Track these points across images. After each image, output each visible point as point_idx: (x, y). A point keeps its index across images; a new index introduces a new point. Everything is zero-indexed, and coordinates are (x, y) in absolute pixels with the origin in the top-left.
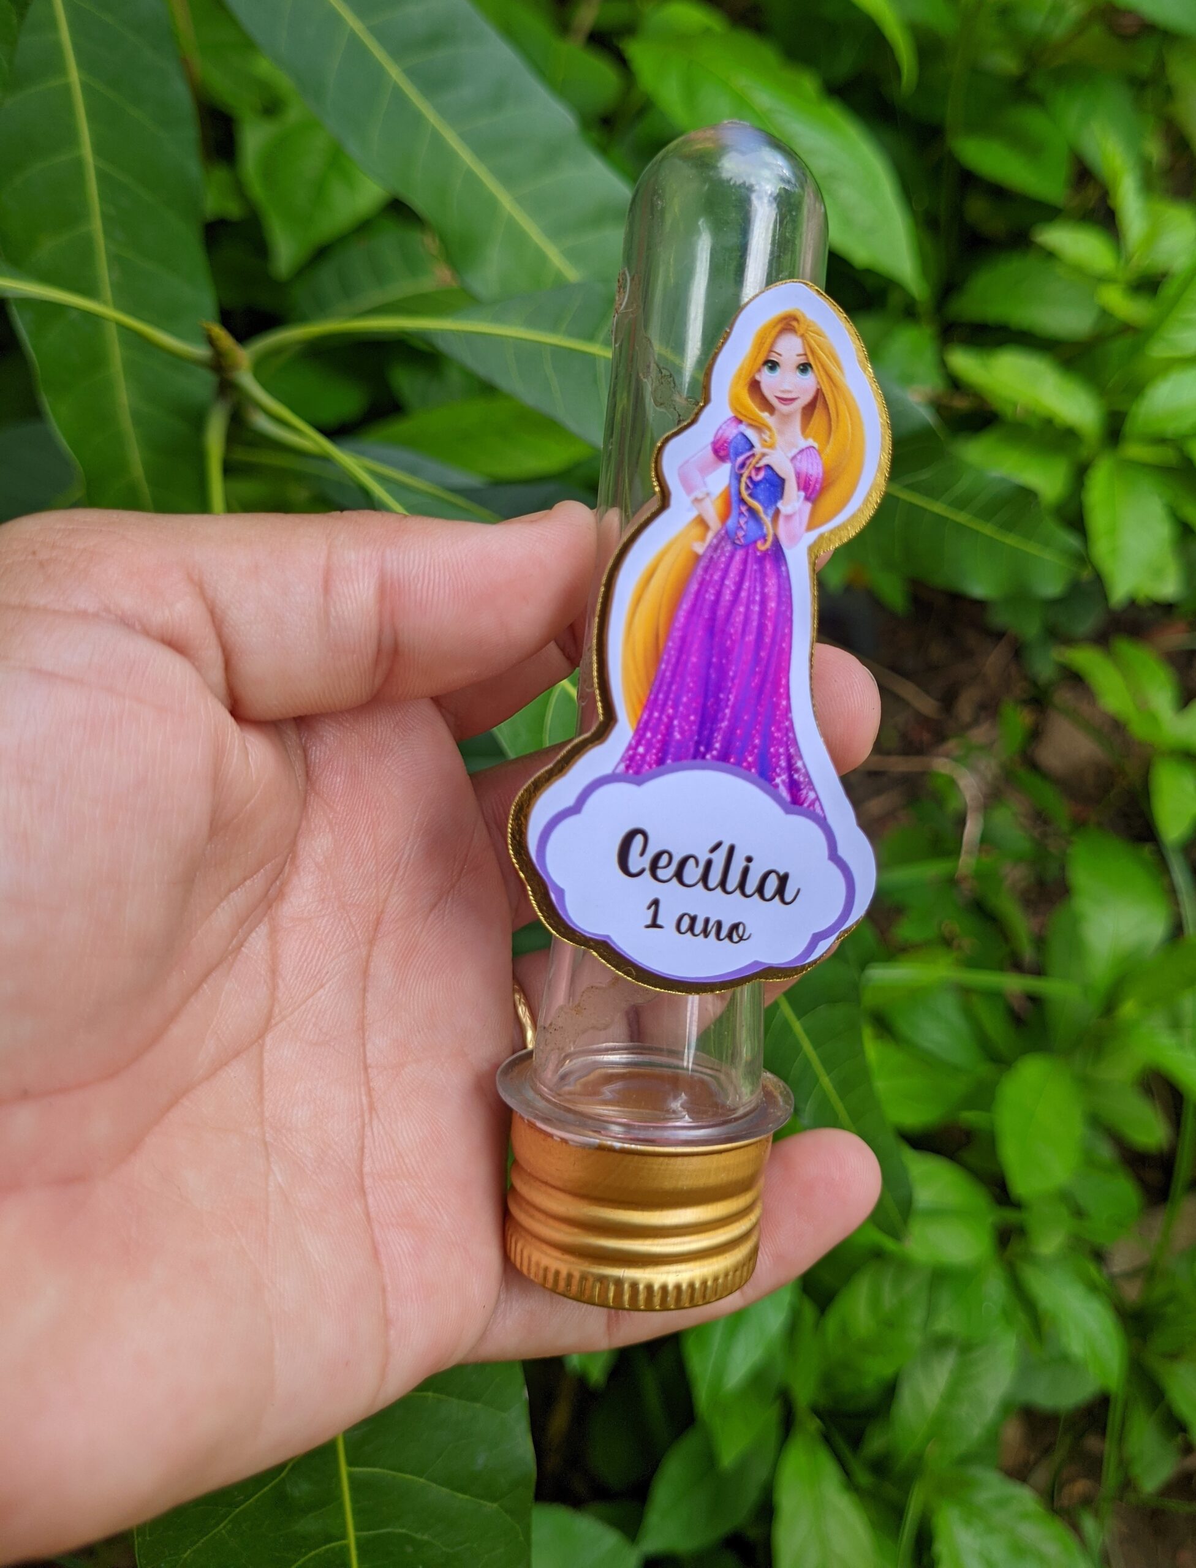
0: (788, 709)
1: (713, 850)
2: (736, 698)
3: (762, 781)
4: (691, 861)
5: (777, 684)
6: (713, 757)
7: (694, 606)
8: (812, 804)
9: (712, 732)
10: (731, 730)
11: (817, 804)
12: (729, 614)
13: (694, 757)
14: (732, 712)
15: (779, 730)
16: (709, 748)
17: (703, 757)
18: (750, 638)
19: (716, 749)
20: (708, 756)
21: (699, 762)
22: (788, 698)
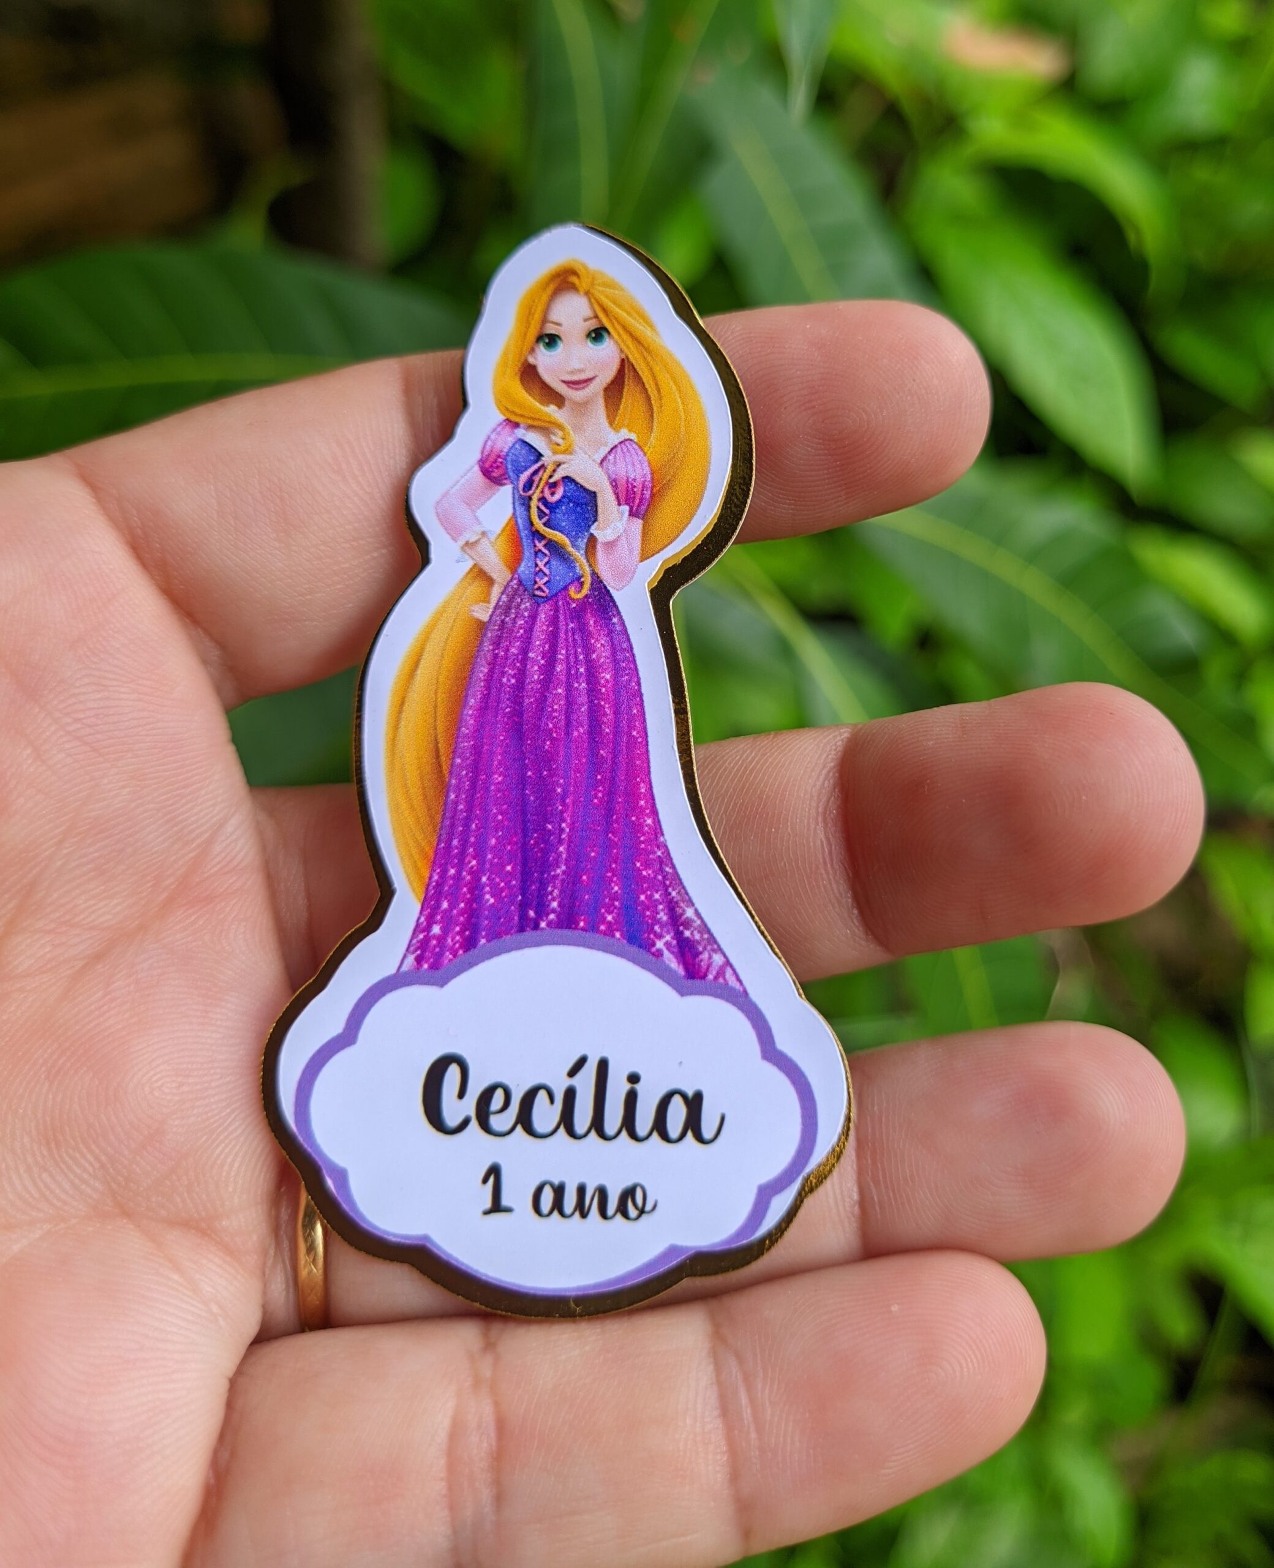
0: (657, 829)
1: (572, 1073)
2: (572, 827)
3: (633, 950)
4: (542, 1096)
5: (632, 795)
6: (549, 924)
7: (486, 698)
8: (721, 973)
9: (543, 885)
10: (573, 876)
11: (729, 972)
12: (542, 700)
13: (522, 930)
14: (568, 850)
15: (647, 865)
16: (542, 911)
17: (536, 927)
18: (580, 731)
19: (553, 911)
20: (543, 924)
21: (529, 934)
22: (654, 813)
